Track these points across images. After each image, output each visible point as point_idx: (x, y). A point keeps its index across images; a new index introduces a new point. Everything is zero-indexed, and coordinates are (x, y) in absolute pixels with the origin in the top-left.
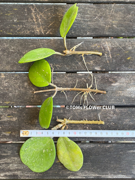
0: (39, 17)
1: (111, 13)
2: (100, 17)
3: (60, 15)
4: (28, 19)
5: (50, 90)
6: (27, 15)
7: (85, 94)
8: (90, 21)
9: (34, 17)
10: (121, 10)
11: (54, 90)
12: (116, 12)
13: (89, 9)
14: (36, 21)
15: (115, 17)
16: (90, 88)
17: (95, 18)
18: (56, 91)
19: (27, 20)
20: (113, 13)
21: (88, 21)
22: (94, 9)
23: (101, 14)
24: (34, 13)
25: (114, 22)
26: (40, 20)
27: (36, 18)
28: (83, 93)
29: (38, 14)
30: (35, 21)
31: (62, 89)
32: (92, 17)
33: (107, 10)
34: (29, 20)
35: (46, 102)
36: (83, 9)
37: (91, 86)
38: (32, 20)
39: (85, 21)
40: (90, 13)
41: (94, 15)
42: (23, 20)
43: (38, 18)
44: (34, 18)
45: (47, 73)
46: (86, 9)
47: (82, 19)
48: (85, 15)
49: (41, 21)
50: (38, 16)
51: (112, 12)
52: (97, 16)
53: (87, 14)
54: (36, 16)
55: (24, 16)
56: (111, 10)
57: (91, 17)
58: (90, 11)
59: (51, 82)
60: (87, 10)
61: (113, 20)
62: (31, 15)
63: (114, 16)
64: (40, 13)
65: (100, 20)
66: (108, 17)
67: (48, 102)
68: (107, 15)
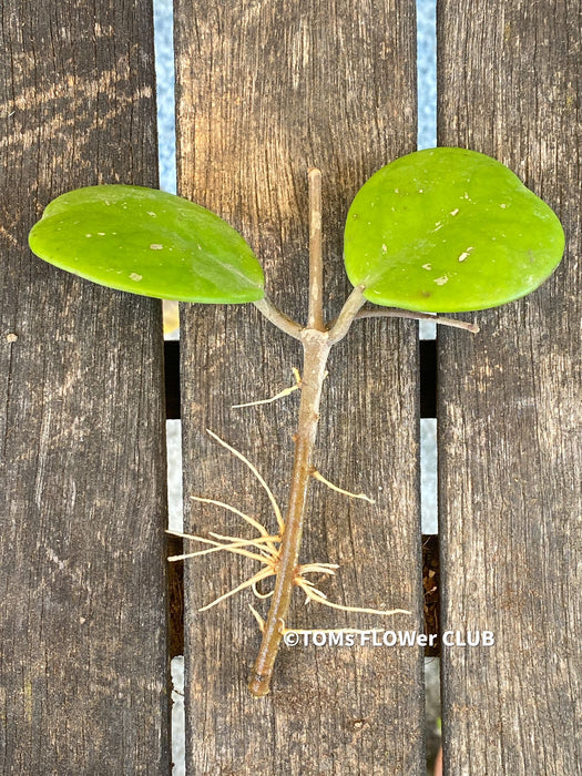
0: (46, 131)
1: (94, 670)
2: (63, 591)
3: (67, 291)
4: (29, 47)
5: (315, 290)
6: (61, 42)
7: (255, 542)
8: (31, 513)
9: (50, 95)
10: (115, 743)
11: (312, 320)
12: (104, 711)
13: (123, 509)
14: (14, 108)
15: (63, 699)
16: (302, 582)
17: (58, 552)
18: (304, 332)
19: (20, 39)
20: (93, 687)
21: (31, 499)
22: (126, 541)
23: (82, 599)
24: (79, 94)
25: (28, 689)
26: (27, 139)
27: (37, 112)
28: (272, 528)
29: (72, 122)
30: (21, 101)
31: (315, 379)
32: (60, 525)
33: (114, 644)
34: (21, 61)
35: (234, 251)
36: (123, 461)
37: (314, 596)
38: (26, 84)
39: (29, 474)
40: (92, 512)
41: (74, 545)
42: (21, 15)
43: (41, 123)
44: (39, 97)
45: (441, 282)
46: (119, 482)
47: (43, 457)
48: (78, 477)
49: (17, 146)
50: (57, 121)
51: (102, 682)
52: (71, 565)
53: (86, 495)
54: (53, 112)
55: (55, 21)
56: (120, 669)
57: (59, 520)
58: (103, 517)
59: (368, 306)
60: (115, 488)
61: (39, 686)
62: (63, 72)
63: (74, 691)
64: (82, 140)
65: (43, 584)
66: (62, 649)
67: (228, 267)
68: (79, 641)
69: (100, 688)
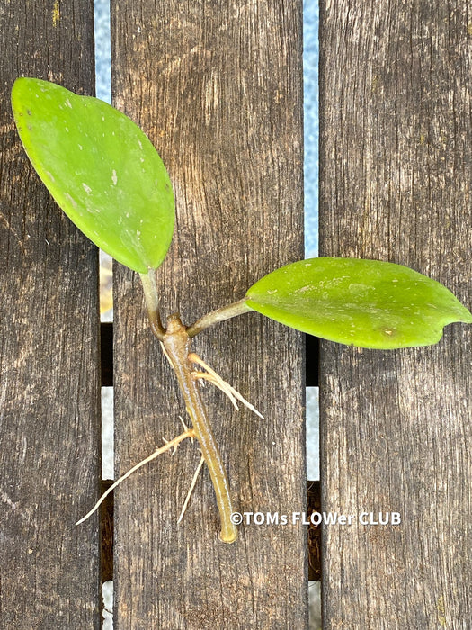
0: (8, 155)
1: (39, 592)
2: (15, 528)
3: (23, 283)
13: (65, 460)
15: (14, 616)
17: (11, 496)
20: (39, 607)
22: (67, 487)
23: (30, 534)
32: (13, 473)
33: (56, 571)
36: (65, 421)
40: (39, 463)
41: (24, 490)
43: (4, 149)
46: (61, 438)
48: (28, 434)
51: (46, 602)
52: (22, 506)
53: (34, 448)
55: (16, 69)
56: (60, 592)
57: (12, 469)
58: (48, 466)
60: (59, 443)
63: (22, 609)
66: (13, 575)
68: (27, 569)
69: (44, 607)
